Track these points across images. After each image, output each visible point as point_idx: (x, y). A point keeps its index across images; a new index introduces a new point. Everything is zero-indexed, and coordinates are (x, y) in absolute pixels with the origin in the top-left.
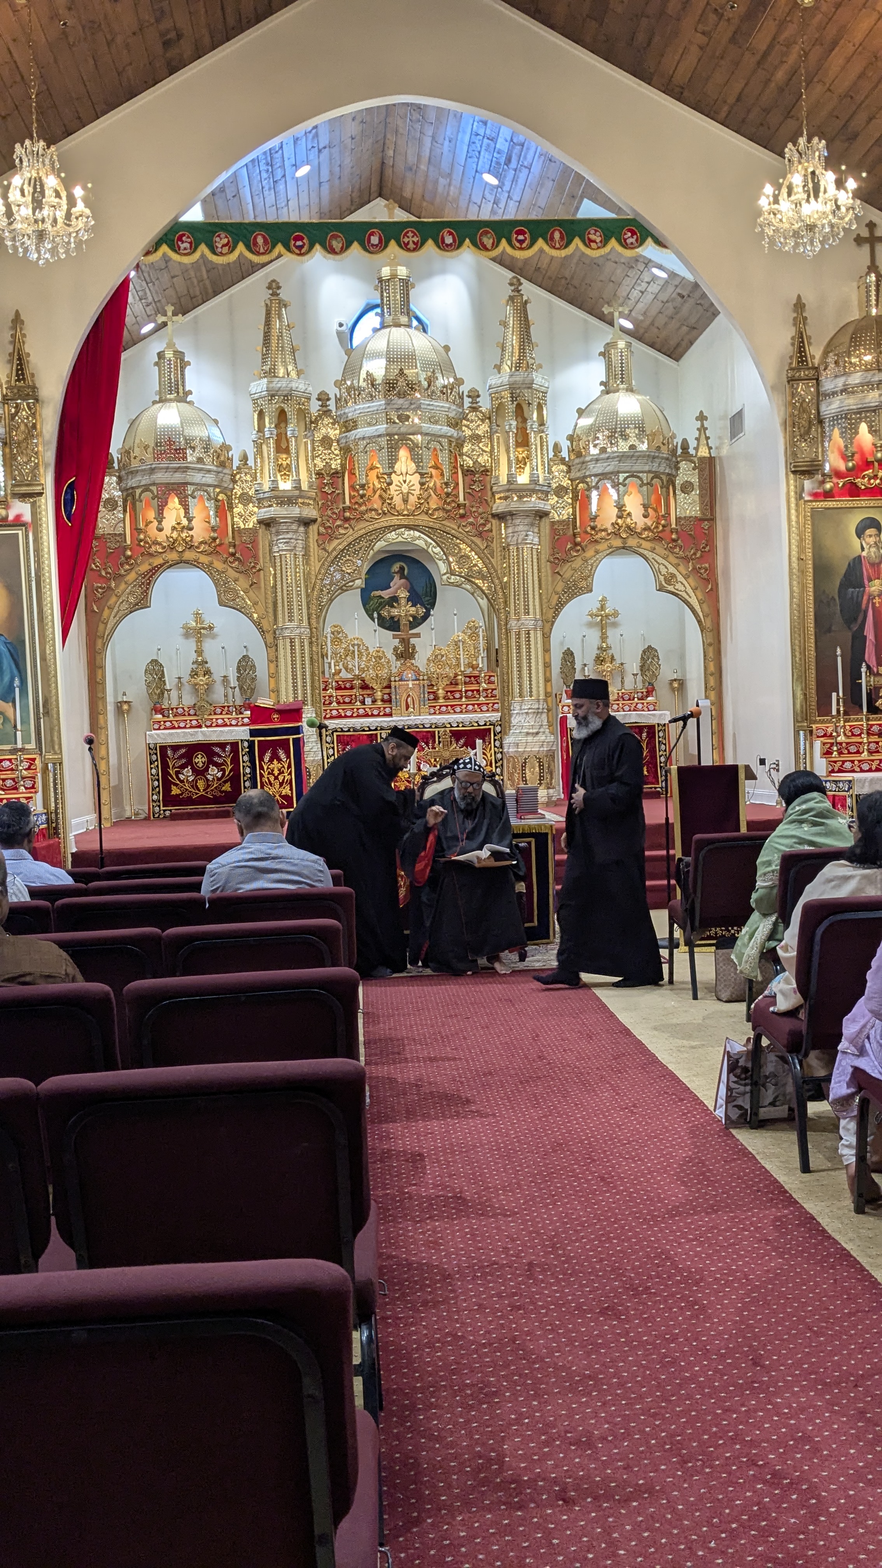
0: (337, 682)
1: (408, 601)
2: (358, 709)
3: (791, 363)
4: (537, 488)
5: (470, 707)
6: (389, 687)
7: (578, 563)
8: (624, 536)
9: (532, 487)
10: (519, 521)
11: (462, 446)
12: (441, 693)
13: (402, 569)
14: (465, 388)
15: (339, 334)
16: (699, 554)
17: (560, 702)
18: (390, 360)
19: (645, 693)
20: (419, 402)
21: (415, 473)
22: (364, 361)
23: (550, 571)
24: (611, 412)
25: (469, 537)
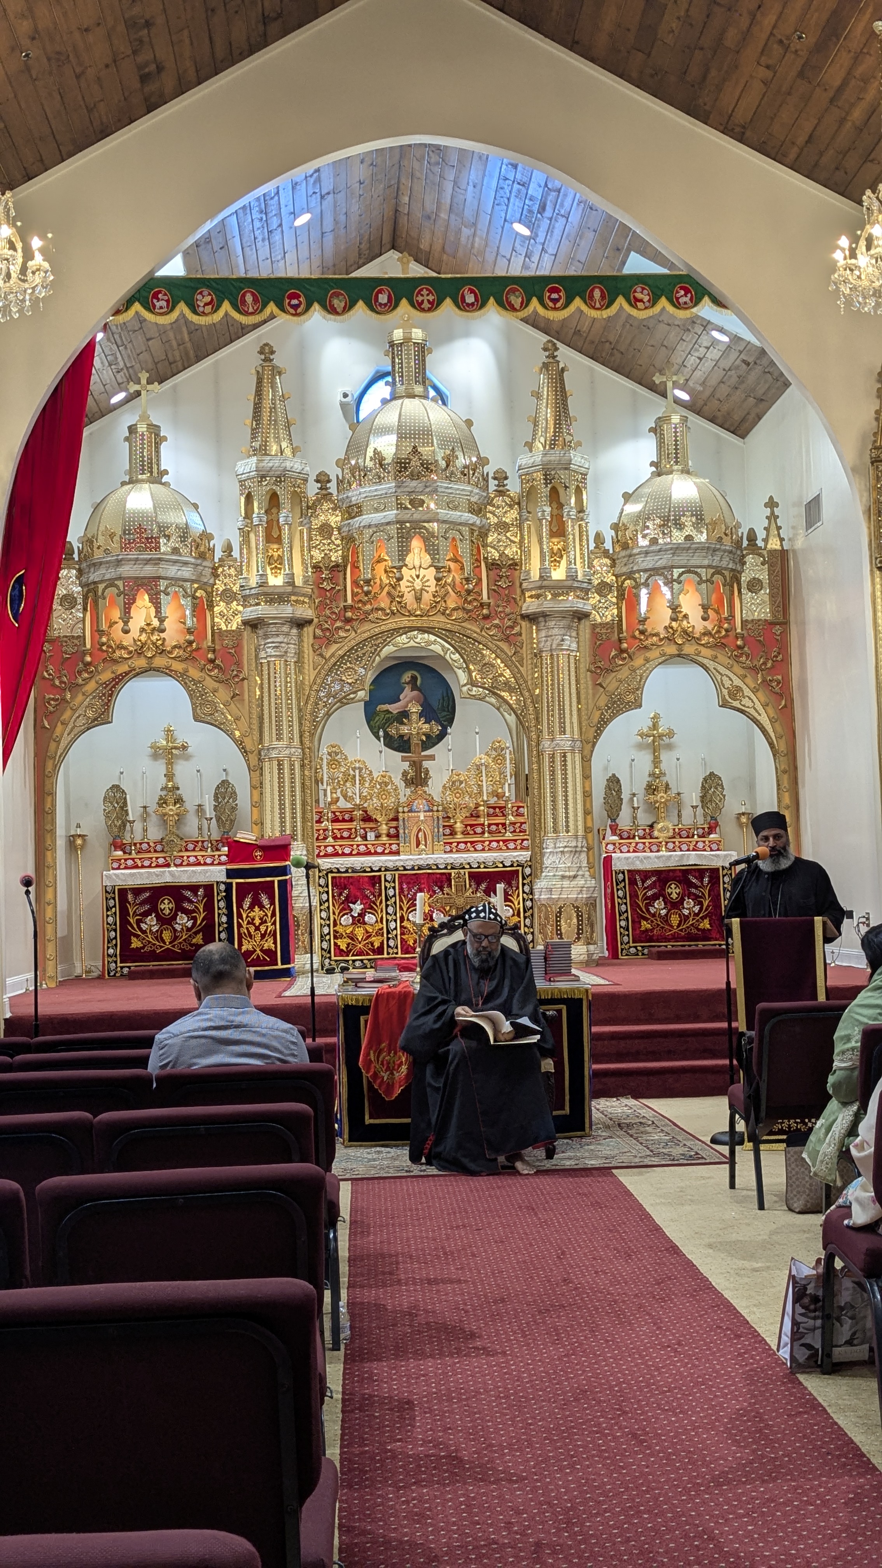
0: (334, 813)
1: (420, 717)
2: (358, 846)
3: (875, 442)
4: (576, 584)
5: (494, 844)
6: (396, 819)
7: (624, 673)
8: (680, 642)
9: (569, 583)
10: (553, 623)
11: (486, 535)
12: (459, 826)
13: (414, 678)
14: (490, 470)
15: (343, 406)
16: (769, 665)
17: (604, 839)
18: (401, 436)
19: (706, 830)
20: (435, 485)
21: (430, 566)
22: (371, 438)
23: (590, 683)
24: (663, 498)
25: (494, 642)
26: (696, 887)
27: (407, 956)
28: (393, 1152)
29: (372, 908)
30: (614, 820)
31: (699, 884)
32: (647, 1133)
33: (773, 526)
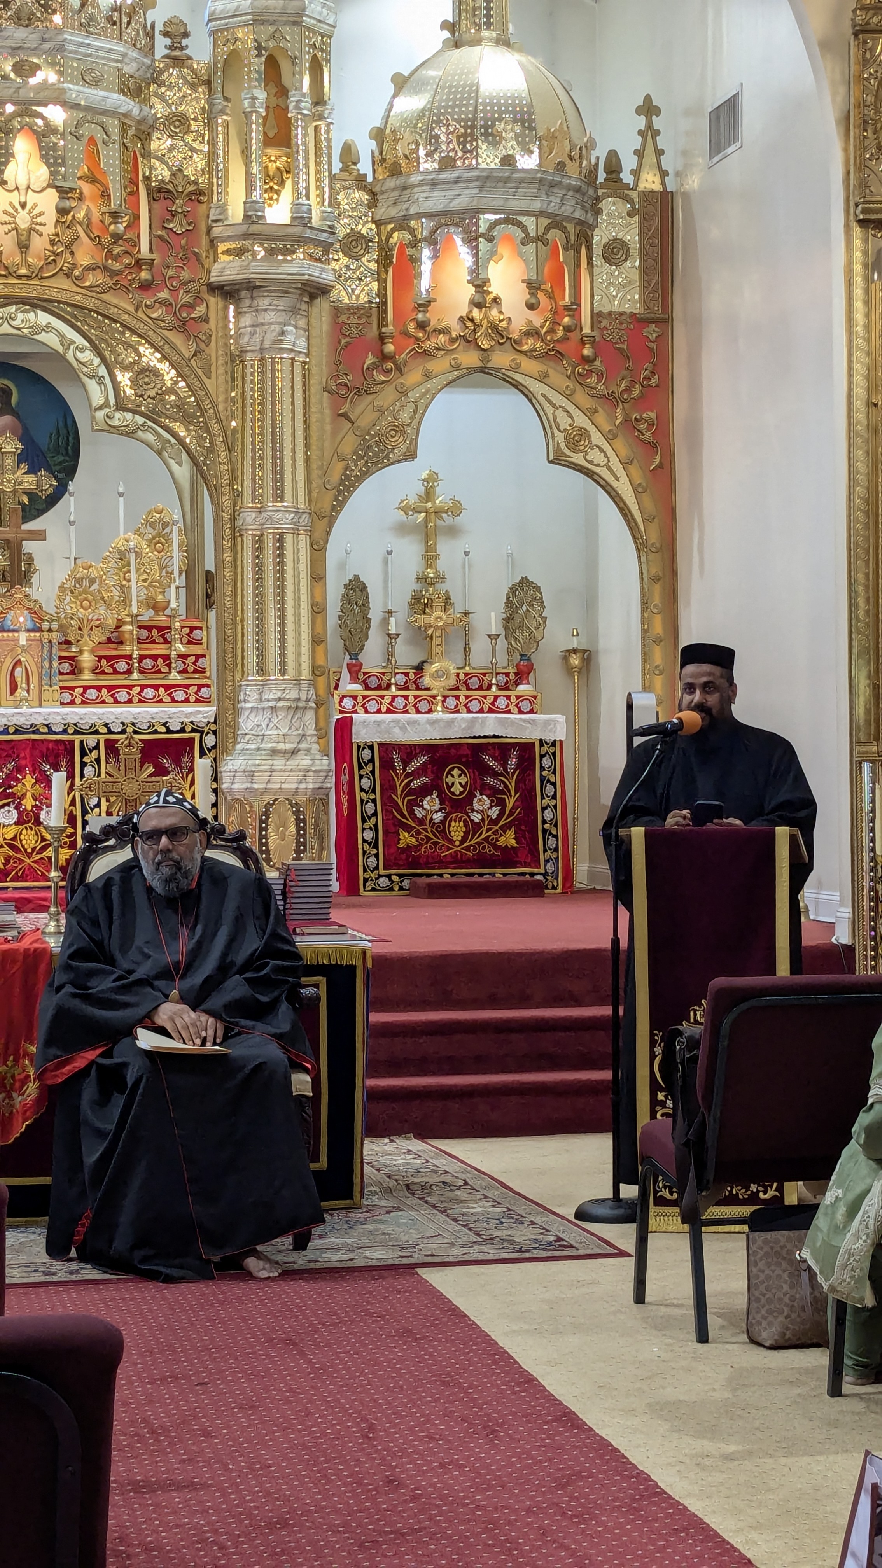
1: (20, 461)
4: (308, 234)
5: (150, 693)
7: (387, 397)
8: (485, 345)
9: (296, 231)
10: (267, 301)
11: (149, 137)
12: (87, 659)
13: (8, 391)
14: (157, 17)
16: (636, 391)
17: (336, 688)
19: (512, 676)
20: (60, 38)
23: (327, 412)
24: (464, 86)
25: (159, 331)
26: (495, 775)
30: (354, 656)
31: (499, 769)
32: (459, 1201)
33: (650, 148)
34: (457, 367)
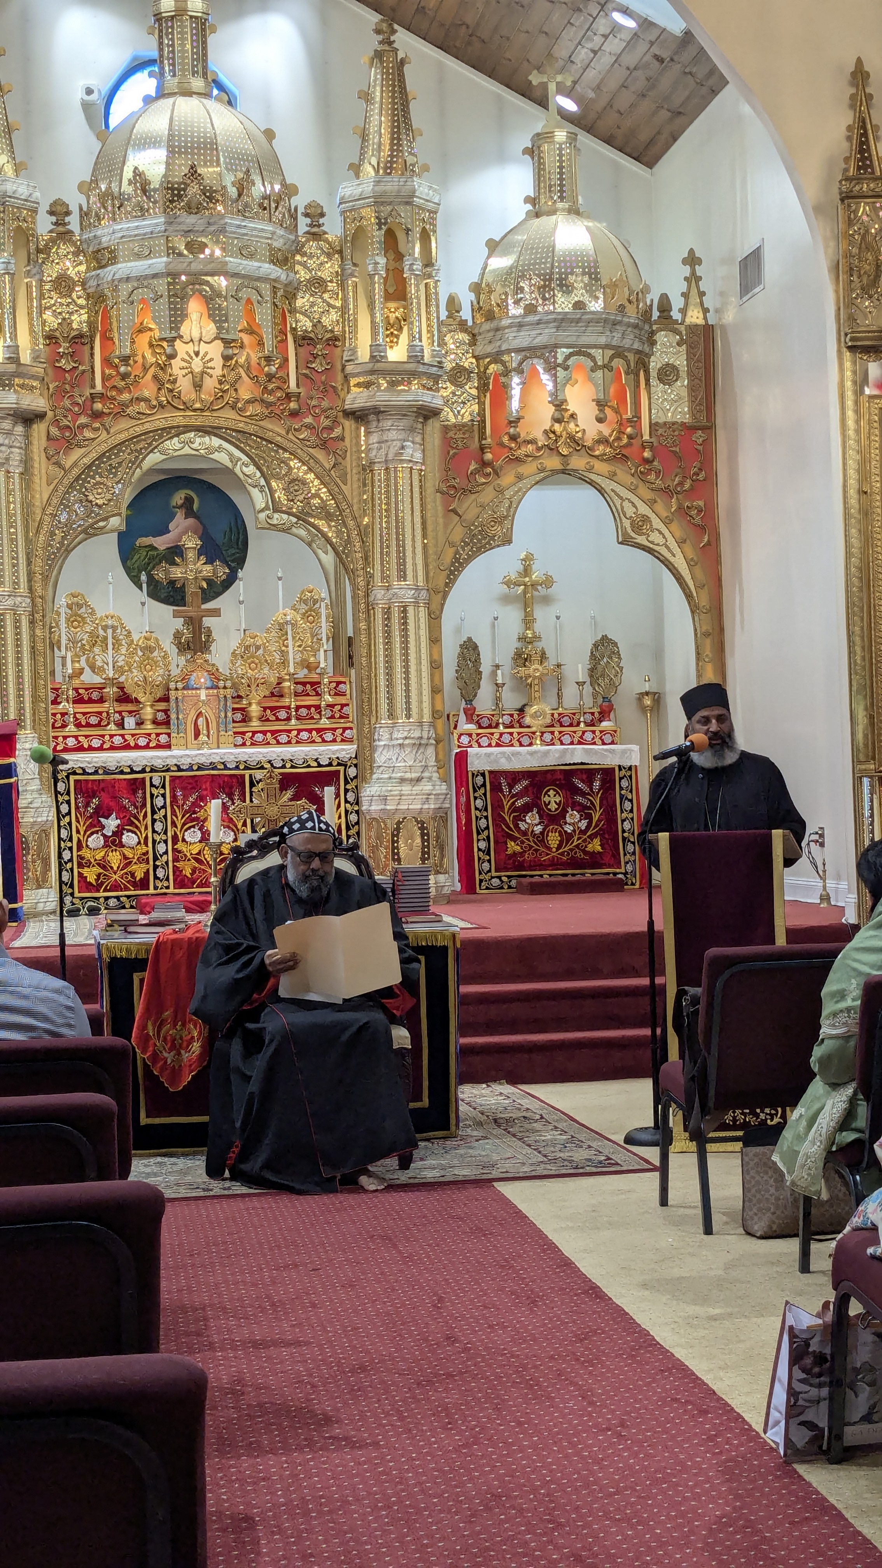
0: (76, 690)
1: (200, 555)
2: (112, 736)
3: (846, 170)
4: (421, 369)
5: (304, 735)
6: (166, 699)
7: (487, 496)
8: (565, 452)
9: (411, 366)
10: (389, 423)
11: (294, 296)
12: (255, 710)
13: (189, 500)
14: (300, 202)
15: (87, 107)
16: (687, 486)
17: (455, 728)
18: (173, 151)
19: (597, 715)
20: (222, 222)
21: (215, 338)
22: (130, 152)
23: (440, 508)
24: (543, 247)
25: (305, 449)
26: (583, 794)
27: (182, 891)
28: (181, 1163)
29: (132, 824)
30: (469, 701)
31: (586, 789)
32: (535, 1131)
33: (694, 291)
34: (542, 470)
